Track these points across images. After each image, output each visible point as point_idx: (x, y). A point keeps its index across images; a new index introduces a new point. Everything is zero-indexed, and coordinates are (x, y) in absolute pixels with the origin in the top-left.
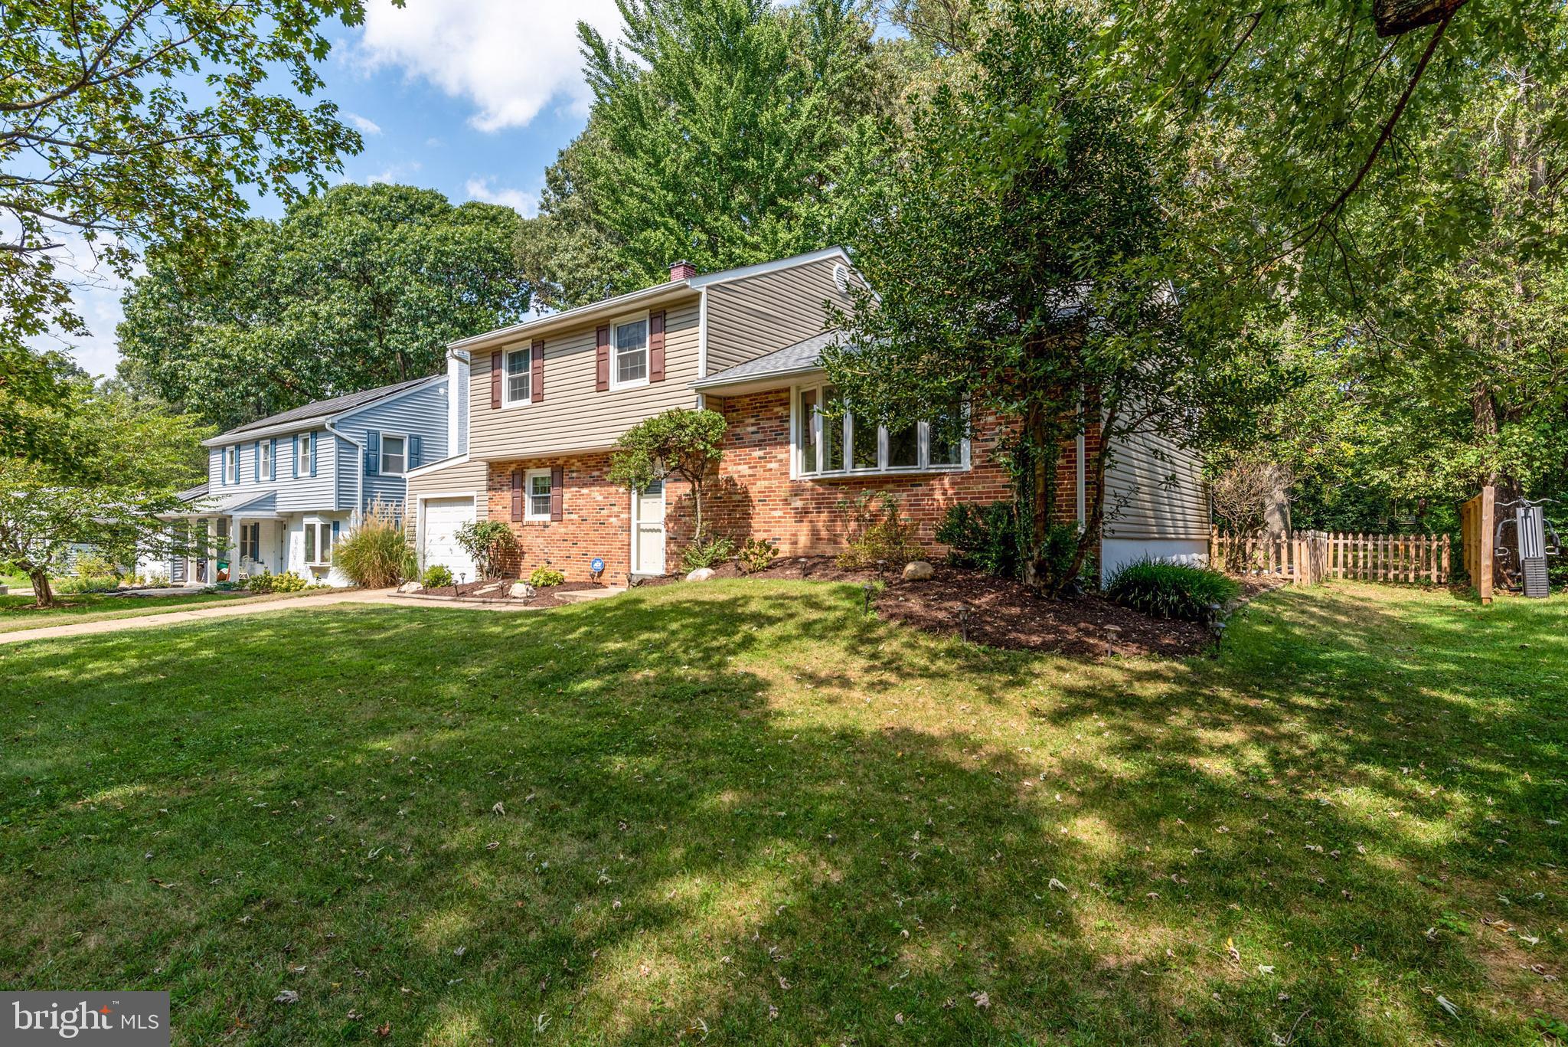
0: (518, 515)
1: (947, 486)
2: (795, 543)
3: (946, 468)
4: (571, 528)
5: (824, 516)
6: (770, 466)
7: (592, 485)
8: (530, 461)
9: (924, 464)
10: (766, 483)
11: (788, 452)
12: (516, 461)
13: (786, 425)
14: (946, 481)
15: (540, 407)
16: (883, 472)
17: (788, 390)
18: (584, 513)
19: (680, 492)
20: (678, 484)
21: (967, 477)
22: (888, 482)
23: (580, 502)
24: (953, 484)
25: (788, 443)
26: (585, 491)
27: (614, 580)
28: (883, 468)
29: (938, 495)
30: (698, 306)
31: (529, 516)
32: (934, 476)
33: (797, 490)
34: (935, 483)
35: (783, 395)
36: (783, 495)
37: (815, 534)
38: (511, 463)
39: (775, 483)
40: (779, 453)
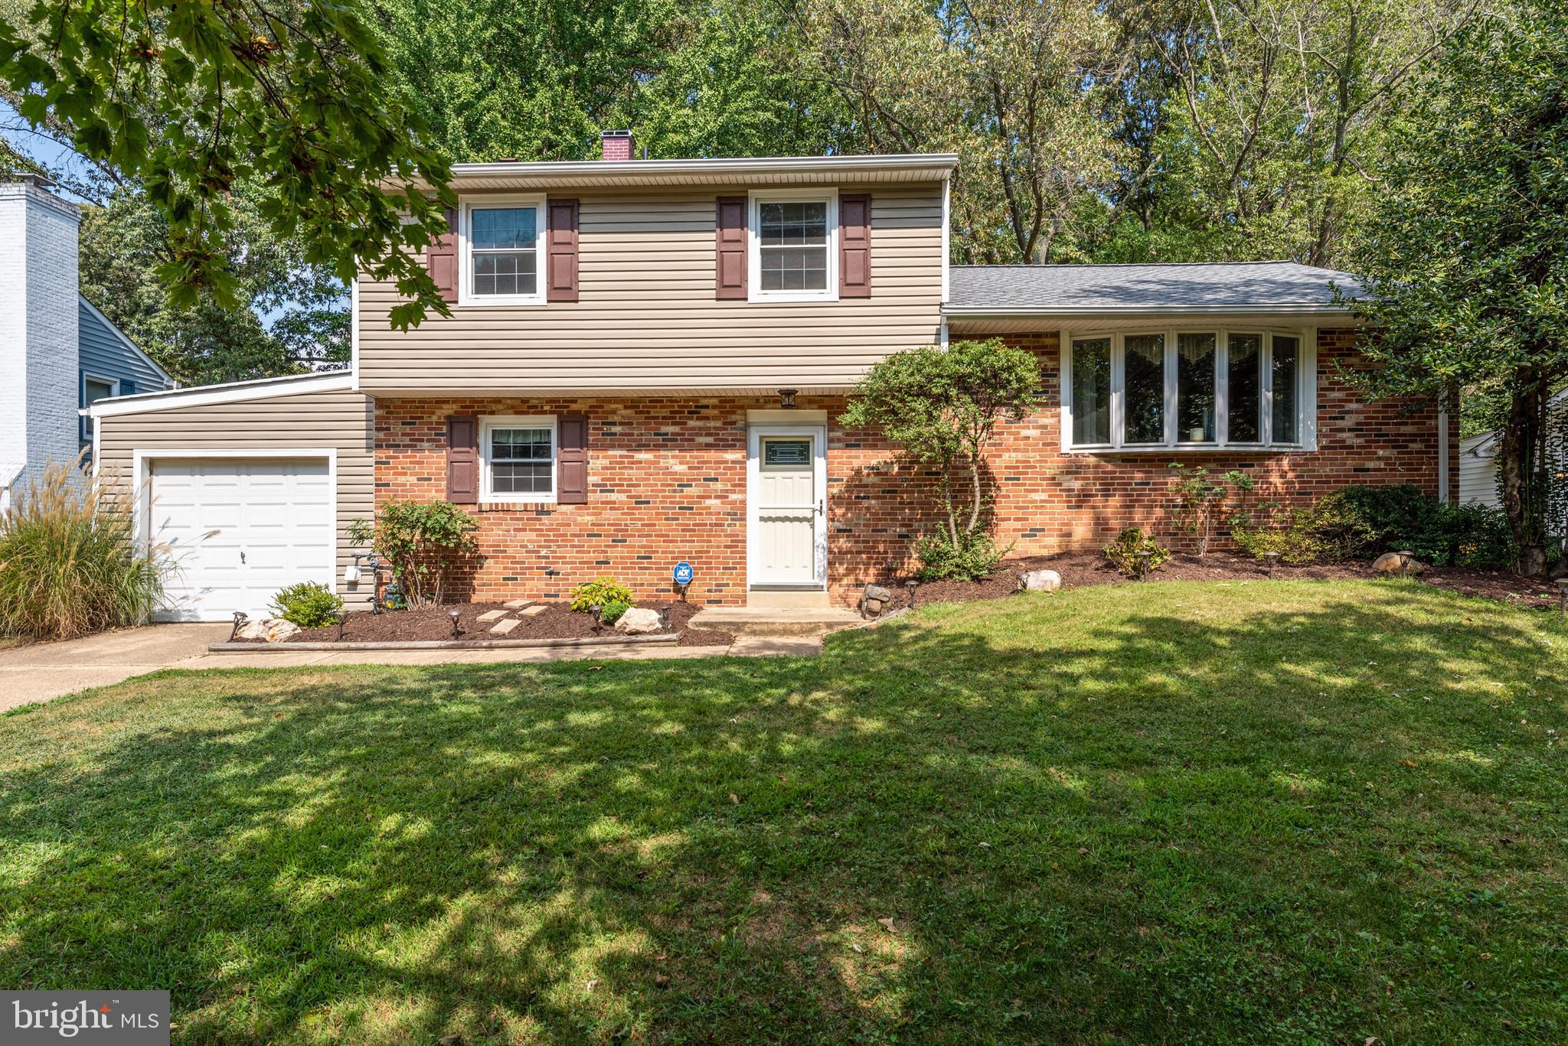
0: (463, 490)
1: (1286, 468)
2: (1069, 535)
3: (1287, 447)
4: (609, 515)
5: (1115, 501)
6: (1024, 433)
7: (664, 447)
8: (497, 401)
9: (1266, 440)
10: (1020, 456)
11: (1058, 415)
12: (456, 400)
13: (1053, 381)
14: (1285, 462)
15: (565, 311)
16: (1221, 448)
17: (1056, 335)
18: (642, 491)
19: (856, 464)
20: (854, 452)
21: (1310, 458)
22: (1208, 461)
23: (634, 473)
24: (1294, 466)
25: (1058, 404)
26: (644, 456)
27: (714, 596)
28: (1222, 443)
29: (1275, 479)
30: (940, 198)
31: (487, 495)
32: (1270, 455)
33: (1074, 468)
34: (1272, 464)
35: (1049, 341)
36: (1049, 473)
37: (1101, 526)
38: (441, 401)
39: (1034, 456)
40: (1042, 417)
